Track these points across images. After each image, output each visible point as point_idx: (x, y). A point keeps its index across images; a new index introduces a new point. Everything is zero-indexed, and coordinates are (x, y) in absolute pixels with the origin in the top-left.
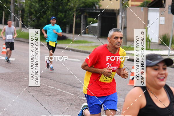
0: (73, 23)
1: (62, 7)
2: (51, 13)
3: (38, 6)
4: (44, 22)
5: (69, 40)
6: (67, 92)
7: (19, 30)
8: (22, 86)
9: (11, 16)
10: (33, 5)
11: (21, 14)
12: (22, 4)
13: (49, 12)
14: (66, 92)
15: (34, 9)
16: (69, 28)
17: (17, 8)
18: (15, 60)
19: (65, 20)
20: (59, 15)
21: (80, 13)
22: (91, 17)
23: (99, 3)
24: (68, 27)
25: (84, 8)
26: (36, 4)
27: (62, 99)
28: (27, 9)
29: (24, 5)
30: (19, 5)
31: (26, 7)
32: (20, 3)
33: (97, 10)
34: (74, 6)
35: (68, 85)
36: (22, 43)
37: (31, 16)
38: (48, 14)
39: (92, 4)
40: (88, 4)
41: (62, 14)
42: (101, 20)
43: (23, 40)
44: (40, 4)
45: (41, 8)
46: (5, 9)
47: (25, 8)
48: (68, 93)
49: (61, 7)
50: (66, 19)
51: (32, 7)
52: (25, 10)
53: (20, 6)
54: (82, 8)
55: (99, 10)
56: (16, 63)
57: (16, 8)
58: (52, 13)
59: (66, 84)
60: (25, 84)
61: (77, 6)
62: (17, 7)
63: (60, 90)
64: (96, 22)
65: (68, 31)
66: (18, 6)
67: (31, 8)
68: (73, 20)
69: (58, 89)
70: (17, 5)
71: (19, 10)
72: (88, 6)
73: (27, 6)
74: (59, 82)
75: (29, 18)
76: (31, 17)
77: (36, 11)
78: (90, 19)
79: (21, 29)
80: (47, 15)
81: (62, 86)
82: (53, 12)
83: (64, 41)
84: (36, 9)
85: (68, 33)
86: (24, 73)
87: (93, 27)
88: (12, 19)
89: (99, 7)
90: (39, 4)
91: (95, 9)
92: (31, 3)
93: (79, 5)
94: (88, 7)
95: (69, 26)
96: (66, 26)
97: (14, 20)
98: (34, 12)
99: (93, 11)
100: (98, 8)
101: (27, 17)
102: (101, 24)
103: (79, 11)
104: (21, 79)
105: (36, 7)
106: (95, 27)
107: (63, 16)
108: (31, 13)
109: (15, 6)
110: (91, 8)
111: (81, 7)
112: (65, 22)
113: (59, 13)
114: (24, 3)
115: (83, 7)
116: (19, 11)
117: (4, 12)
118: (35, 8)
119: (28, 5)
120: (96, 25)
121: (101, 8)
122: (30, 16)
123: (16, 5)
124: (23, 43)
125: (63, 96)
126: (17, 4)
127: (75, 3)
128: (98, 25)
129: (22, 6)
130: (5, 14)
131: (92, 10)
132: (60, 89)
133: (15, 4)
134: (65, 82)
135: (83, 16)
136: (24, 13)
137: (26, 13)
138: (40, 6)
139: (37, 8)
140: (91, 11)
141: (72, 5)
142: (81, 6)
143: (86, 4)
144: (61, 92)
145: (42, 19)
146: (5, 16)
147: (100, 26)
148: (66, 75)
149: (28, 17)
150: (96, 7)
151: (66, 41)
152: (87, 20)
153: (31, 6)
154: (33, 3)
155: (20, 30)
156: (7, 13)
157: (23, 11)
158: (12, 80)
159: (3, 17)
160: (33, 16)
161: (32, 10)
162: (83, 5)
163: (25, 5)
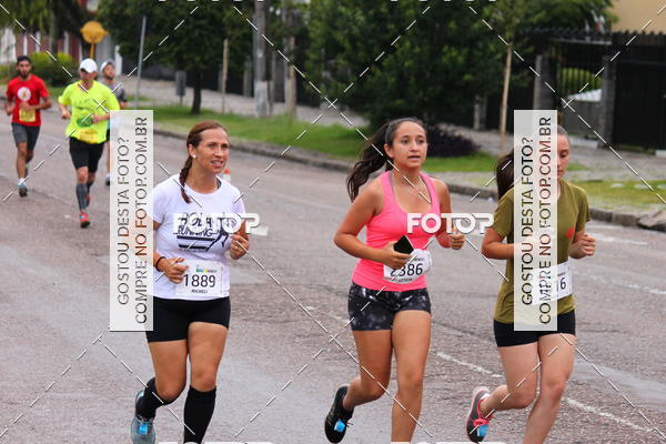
0: (502, 87)
1: (457, 24)
2: (412, 47)
3: (361, 18)
4: (386, 83)
5: (484, 156)
6: (477, 364)
7: (286, 115)
8: (298, 340)
9: (253, 59)
10: (341, 14)
11: (295, 52)
12: (297, 11)
13: (408, 44)
14: (472, 366)
15: (346, 32)
16: (485, 107)
17: (279, 27)
18: (269, 233)
19: (467, 77)
20: (445, 54)
21: (531, 49)
22: (574, 67)
23: (609, 10)
24: (482, 103)
25: (547, 30)
26: (354, 13)
27: (452, 391)
28: (317, 31)
29: (307, 16)
30: (287, 17)
31: (315, 22)
32: (290, 7)
33: (599, 35)
34: (508, 21)
35: (479, 336)
36: (297, 165)
37: (333, 58)
38: (402, 53)
39: (578, 10)
40: (564, 14)
41: (459, 53)
42: (614, 78)
43: (299, 156)
44: (371, 12)
45: (373, 26)
46: (229, 32)
47: (310, 28)
48: (480, 369)
49: (452, 25)
50: (474, 74)
51: (339, 23)
52: (312, 35)
53: (290, 19)
54: (537, 29)
55: (607, 36)
56: (274, 245)
57: (274, 25)
58: (417, 50)
59: (472, 333)
60: (308, 329)
61: (517, 21)
62: (278, 22)
63: (448, 357)
64: (596, 88)
65: (481, 122)
66: (284, 18)
67: (335, 28)
68: (503, 79)
69: (440, 354)
70: (280, 16)
71: (288, 37)
72: (564, 20)
73: (320, 20)
74: (445, 325)
75: (326, 68)
76: (332, 62)
77: (353, 39)
78: (571, 73)
79: (294, 110)
80: (396, 57)
81: (455, 340)
82: (420, 46)
83: (463, 160)
84: (356, 30)
85: (480, 130)
86: (305, 286)
87: (582, 103)
88: (260, 70)
89: (608, 25)
90: (365, 13)
91: (591, 34)
92: (334, 8)
93: (527, 16)
94: (566, 26)
95: (485, 100)
96: (472, 100)
97: (267, 77)
98: (347, 45)
99: (581, 42)
100: (601, 28)
101: (317, 62)
102: (613, 93)
103: (526, 39)
104: (292, 309)
105: (355, 23)
106: (591, 104)
107: (461, 59)
108: (334, 48)
109: (271, 18)
110: (576, 29)
111: (534, 26)
112: (468, 84)
113: (446, 48)
114: (305, 5)
115: (542, 24)
116: (285, 40)
117: (226, 43)
118: (351, 30)
119: (323, 16)
120: (595, 96)
121: (616, 28)
122: (328, 57)
123: (274, 13)
124: (302, 166)
125: (459, 380)
126: (278, 12)
127: (511, 8)
128: (602, 95)
129: (298, 19)
130: (231, 49)
131: (579, 38)
132: (448, 353)
133: (271, 9)
134: (467, 325)
135: (543, 61)
136: (308, 47)
137: (313, 45)
138: (369, 20)
139: (359, 27)
140: (575, 41)
141: (499, 17)
142: (535, 19)
143: (556, 11)
144: (449, 366)
145: (378, 72)
146: (230, 58)
147: (612, 99)
148: (470, 295)
149: (323, 65)
150: (593, 24)
151: (473, 163)
152: (558, 76)
153: (333, 20)
154: (343, 9)
155: (291, 116)
156: (238, 49)
157: (302, 38)
158: (257, 314)
159: (222, 62)
160: (341, 61)
161: (339, 36)
162: (541, 15)
163: (313, 17)
